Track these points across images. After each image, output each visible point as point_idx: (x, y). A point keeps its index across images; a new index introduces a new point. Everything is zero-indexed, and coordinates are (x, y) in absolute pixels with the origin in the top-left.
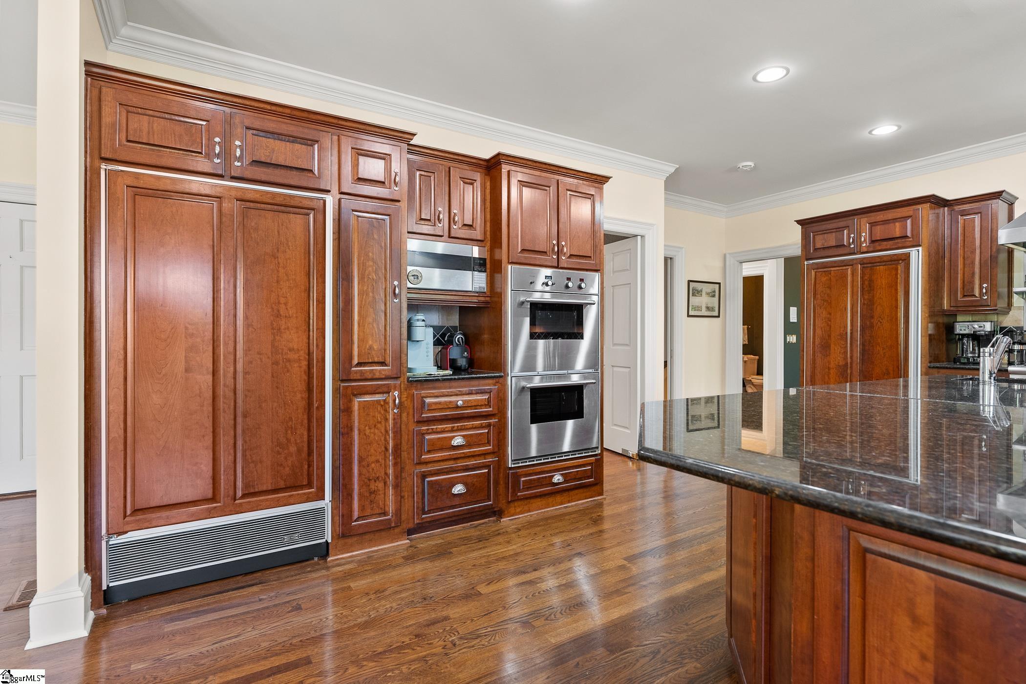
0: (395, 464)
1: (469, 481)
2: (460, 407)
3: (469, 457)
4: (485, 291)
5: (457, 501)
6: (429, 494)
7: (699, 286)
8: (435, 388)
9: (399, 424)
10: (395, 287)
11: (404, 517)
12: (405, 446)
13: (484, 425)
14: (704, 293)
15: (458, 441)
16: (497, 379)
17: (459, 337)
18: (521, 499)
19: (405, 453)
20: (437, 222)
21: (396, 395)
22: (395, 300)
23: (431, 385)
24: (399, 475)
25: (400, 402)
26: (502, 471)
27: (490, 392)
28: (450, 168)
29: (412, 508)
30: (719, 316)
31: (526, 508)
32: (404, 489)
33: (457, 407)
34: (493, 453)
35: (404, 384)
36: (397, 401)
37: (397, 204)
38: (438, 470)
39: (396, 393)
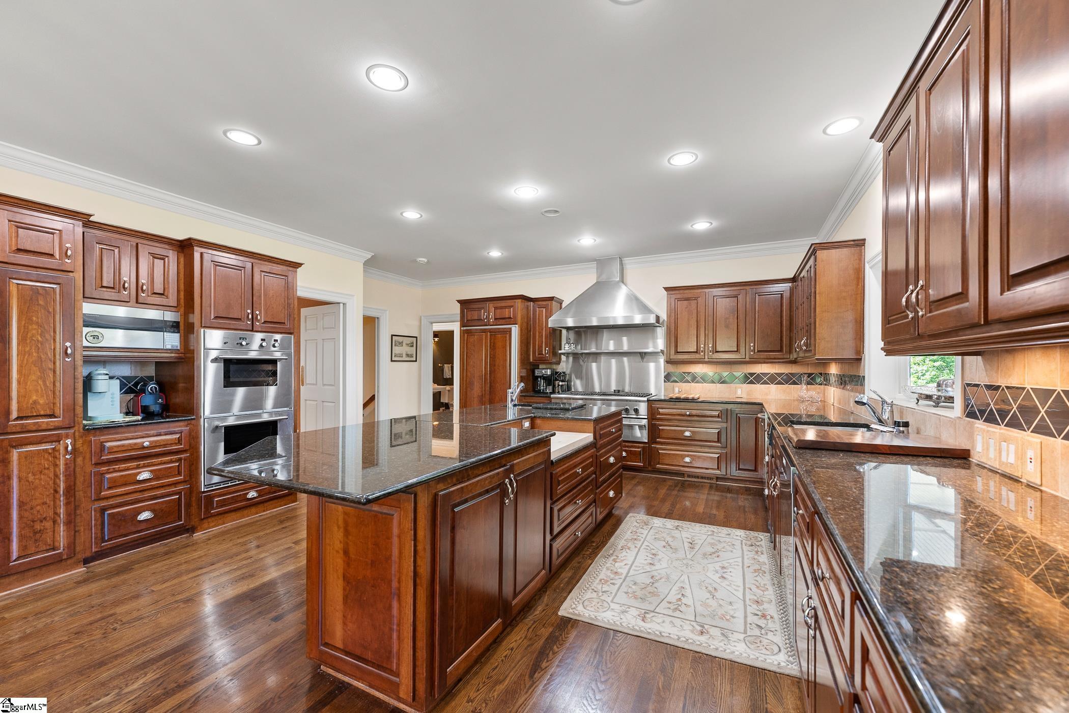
0: (67, 504)
1: (157, 507)
2: (147, 447)
3: (157, 488)
4: (179, 348)
5: (143, 526)
6: (109, 524)
7: (400, 339)
8: (117, 433)
9: (73, 467)
10: (67, 348)
11: (78, 549)
12: (79, 485)
13: (174, 460)
14: (404, 344)
15: (145, 475)
16: (189, 422)
17: (152, 386)
18: (215, 515)
19: (81, 492)
20: (122, 289)
21: (69, 443)
22: (67, 359)
23: (113, 431)
24: (73, 512)
25: (74, 449)
26: (194, 495)
27: (181, 433)
28: (137, 244)
29: (90, 539)
30: (416, 361)
31: (220, 521)
32: (79, 524)
33: (144, 448)
34: (184, 482)
35: (79, 432)
36: (70, 448)
37: (71, 274)
38: (120, 503)
39: (69, 441)
